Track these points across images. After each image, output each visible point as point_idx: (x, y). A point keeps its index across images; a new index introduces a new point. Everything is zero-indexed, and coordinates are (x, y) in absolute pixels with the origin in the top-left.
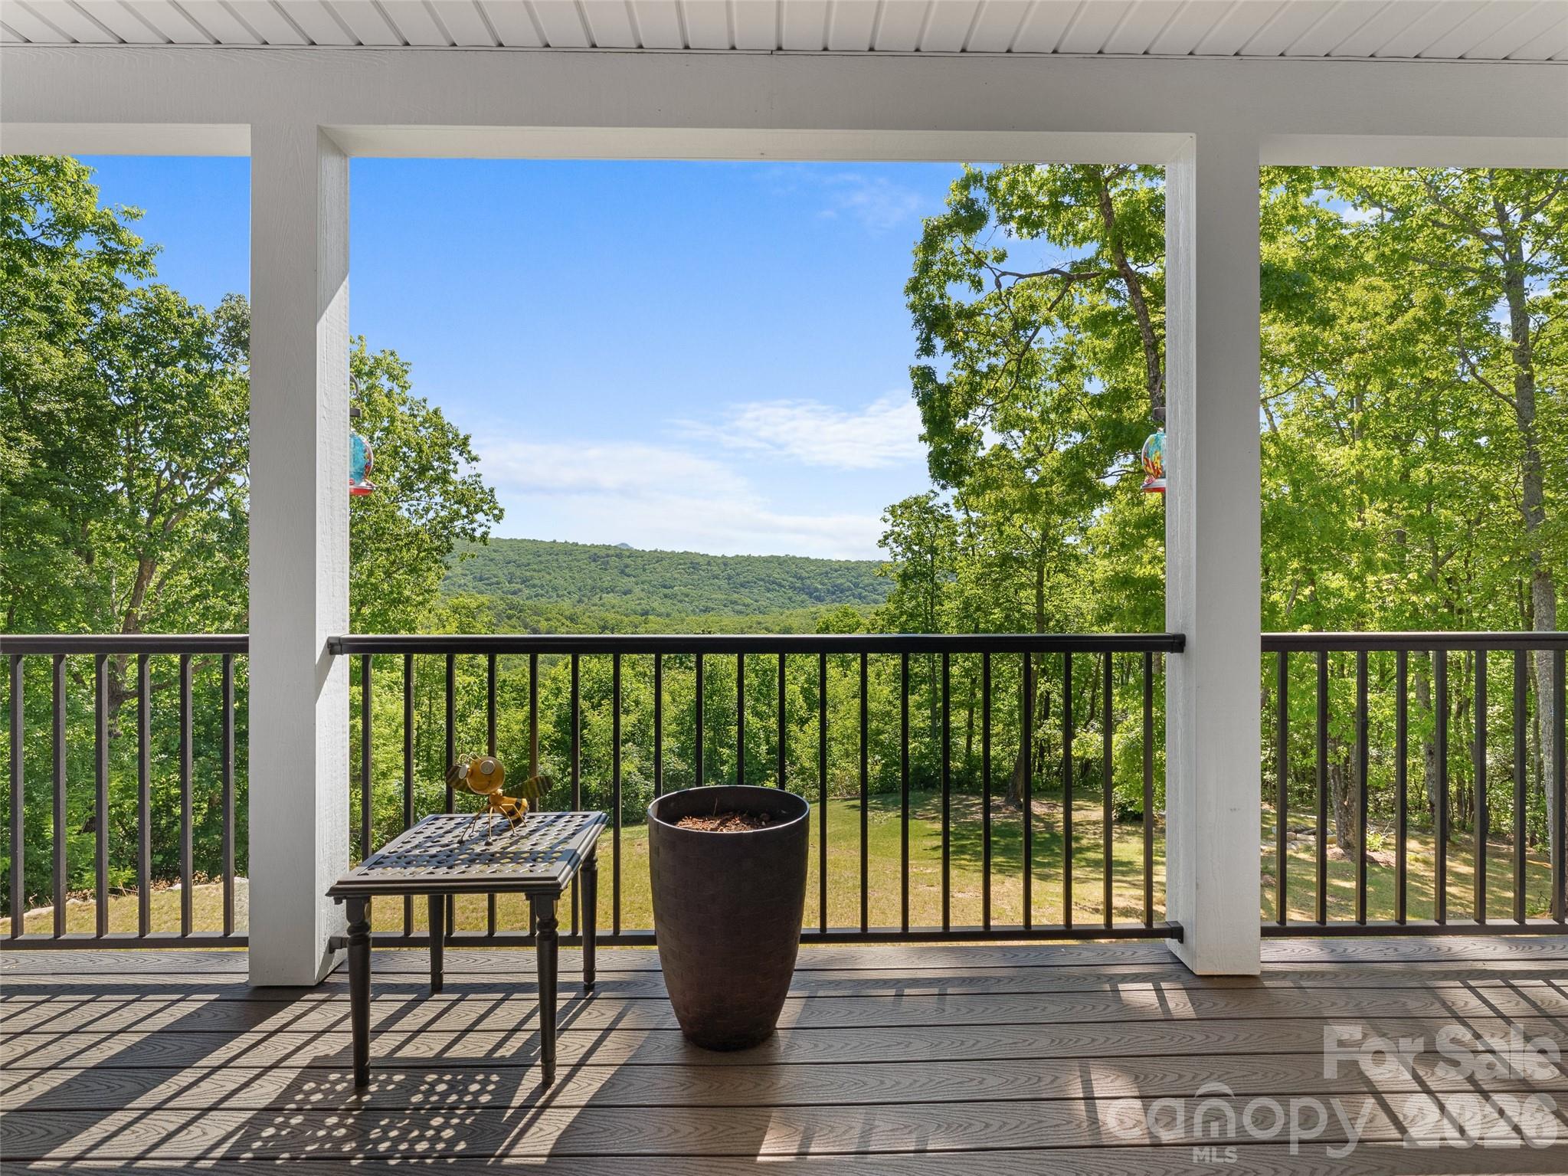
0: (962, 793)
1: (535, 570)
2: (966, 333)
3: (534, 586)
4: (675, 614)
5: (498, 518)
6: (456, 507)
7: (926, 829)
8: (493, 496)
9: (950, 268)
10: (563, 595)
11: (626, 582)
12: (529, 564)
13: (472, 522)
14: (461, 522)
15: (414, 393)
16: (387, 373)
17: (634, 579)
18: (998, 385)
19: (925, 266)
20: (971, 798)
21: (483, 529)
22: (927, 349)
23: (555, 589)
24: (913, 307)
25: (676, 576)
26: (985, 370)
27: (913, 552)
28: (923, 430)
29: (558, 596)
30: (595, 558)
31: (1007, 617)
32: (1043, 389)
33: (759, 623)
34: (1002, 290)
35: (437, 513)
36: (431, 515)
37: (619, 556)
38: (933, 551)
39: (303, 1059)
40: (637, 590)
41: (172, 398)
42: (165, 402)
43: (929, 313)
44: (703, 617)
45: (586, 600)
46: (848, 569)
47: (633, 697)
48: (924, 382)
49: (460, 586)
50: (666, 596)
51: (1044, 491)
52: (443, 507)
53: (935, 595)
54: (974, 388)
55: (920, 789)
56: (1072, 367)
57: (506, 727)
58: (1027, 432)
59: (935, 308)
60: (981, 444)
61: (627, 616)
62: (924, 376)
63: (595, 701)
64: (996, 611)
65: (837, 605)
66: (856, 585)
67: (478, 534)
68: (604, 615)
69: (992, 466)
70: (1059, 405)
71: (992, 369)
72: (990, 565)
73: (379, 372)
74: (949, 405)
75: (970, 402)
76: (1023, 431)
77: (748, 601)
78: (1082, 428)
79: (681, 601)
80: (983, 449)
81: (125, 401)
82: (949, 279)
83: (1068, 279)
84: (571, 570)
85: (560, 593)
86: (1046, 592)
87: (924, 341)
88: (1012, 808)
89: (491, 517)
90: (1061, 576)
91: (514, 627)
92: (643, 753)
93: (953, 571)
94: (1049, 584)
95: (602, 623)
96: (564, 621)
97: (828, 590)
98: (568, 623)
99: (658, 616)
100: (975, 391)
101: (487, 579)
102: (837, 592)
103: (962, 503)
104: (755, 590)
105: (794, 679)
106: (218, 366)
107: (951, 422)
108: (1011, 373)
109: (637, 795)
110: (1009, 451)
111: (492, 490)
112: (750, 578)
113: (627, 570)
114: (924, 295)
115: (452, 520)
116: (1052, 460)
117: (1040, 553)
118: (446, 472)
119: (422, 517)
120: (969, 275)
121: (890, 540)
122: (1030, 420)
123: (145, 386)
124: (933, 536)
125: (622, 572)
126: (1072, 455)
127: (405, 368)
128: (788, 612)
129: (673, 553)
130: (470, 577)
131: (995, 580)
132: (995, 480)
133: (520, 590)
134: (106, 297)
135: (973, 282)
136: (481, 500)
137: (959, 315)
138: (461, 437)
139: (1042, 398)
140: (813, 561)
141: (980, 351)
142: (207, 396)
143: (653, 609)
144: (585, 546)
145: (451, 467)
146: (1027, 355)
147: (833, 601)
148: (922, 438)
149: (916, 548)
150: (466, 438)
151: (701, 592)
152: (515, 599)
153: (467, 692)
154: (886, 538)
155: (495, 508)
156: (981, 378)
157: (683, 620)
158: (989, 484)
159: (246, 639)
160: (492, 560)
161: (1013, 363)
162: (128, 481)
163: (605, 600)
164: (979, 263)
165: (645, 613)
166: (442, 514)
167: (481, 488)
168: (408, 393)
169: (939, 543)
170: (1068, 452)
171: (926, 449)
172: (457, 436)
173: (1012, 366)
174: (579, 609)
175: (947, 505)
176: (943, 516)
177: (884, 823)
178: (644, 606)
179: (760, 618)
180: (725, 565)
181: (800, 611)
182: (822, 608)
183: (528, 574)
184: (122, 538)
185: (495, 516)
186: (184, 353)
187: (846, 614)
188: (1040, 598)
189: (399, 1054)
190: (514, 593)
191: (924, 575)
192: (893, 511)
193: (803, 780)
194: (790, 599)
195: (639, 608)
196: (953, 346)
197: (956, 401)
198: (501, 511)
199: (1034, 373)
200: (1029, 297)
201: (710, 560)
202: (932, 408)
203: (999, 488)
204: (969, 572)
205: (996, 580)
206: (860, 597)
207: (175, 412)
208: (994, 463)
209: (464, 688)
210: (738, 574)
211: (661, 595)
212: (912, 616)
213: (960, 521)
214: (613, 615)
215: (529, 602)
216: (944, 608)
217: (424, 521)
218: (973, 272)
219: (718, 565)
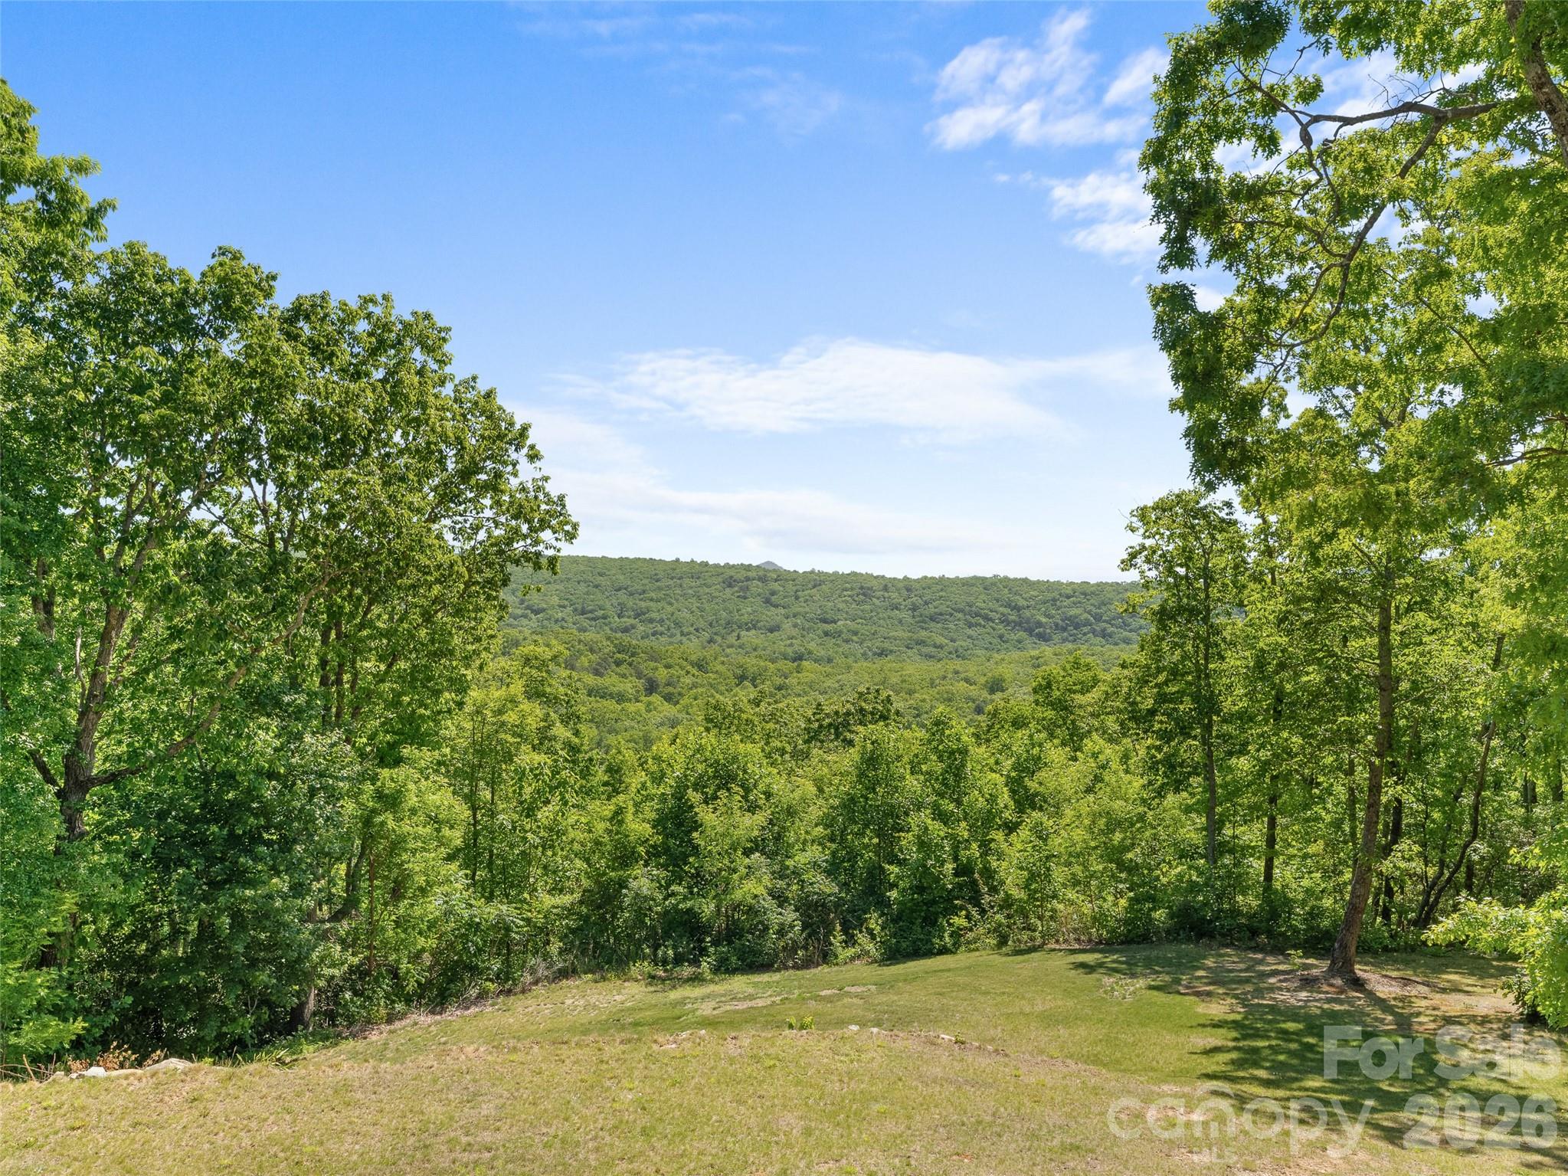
0: (1257, 949)
1: (652, 600)
2: (1250, 226)
3: (651, 621)
4: (839, 660)
5: (571, 537)
6: (514, 522)
7: (1197, 1015)
8: (564, 506)
9: (1221, 118)
10: (689, 634)
11: (774, 615)
12: (644, 592)
13: (536, 542)
14: (522, 543)
15: (458, 370)
16: (420, 343)
17: (783, 611)
18: (1308, 310)
19: (1176, 118)
20: (1270, 959)
21: (552, 552)
22: (1179, 254)
23: (678, 624)
24: (1155, 188)
25: (841, 606)
26: (1284, 286)
27: (1176, 576)
28: (1177, 392)
29: (682, 634)
30: (730, 583)
31: (1329, 681)
32: (1389, 315)
33: (957, 672)
34: (1314, 148)
35: (488, 532)
36: (482, 535)
37: (763, 579)
38: (1207, 575)
40: (787, 625)
41: (140, 388)
43: (1182, 195)
44: (880, 662)
45: (718, 639)
46: (1085, 594)
47: (761, 787)
48: (1172, 310)
49: (557, 621)
50: (826, 634)
51: (1392, 489)
52: (497, 524)
53: (1210, 645)
54: (1264, 318)
55: (1189, 940)
56: (1444, 274)
57: (587, 824)
58: (1361, 388)
59: (1193, 185)
60: (1284, 409)
61: (773, 661)
62: (1176, 299)
63: (710, 791)
64: (1311, 669)
65: (1070, 646)
66: (1098, 618)
67: (544, 559)
68: (741, 660)
69: (1301, 445)
70: (1419, 341)
71: (1296, 283)
72: (1298, 600)
73: (408, 343)
74: (1219, 349)
75: (1258, 341)
76: (1353, 387)
77: (940, 640)
78: (1465, 377)
79: (847, 641)
80: (1288, 417)
82: (1218, 137)
83: (1436, 118)
84: (699, 598)
85: (686, 630)
86: (1395, 639)
87: (1172, 242)
88: (1338, 982)
89: (561, 536)
90: (1421, 616)
91: (624, 676)
92: (776, 868)
93: (1241, 605)
94: (1400, 628)
95: (739, 672)
96: (689, 668)
97: (1057, 625)
98: (694, 671)
99: (816, 661)
100: (1268, 323)
101: (591, 612)
102: (1071, 627)
103: (1254, 500)
104: (951, 626)
105: (997, 763)
107: (1223, 377)
108: (1331, 291)
109: (766, 928)
110: (1331, 418)
111: (561, 498)
112: (943, 609)
113: (773, 598)
114: (1175, 167)
115: (510, 542)
116: (1407, 436)
117: (1385, 578)
118: (498, 475)
119: (470, 539)
120: (1254, 128)
121: (1140, 560)
122: (1367, 368)
124: (1207, 553)
125: (767, 601)
126: (1446, 423)
127: (443, 334)
128: (997, 657)
129: (836, 573)
130: (569, 609)
131: (1307, 624)
132: (1303, 473)
133: (633, 627)
135: (1260, 138)
136: (547, 512)
137: (1235, 195)
138: (518, 426)
139: (1388, 328)
140: (1034, 583)
141: (1273, 255)
143: (810, 653)
144: (717, 566)
145: (510, 468)
146: (1359, 257)
147: (1064, 640)
148: (1174, 406)
149: (1182, 571)
150: (525, 429)
151: (874, 628)
152: (626, 639)
153: (536, 776)
154: (1133, 556)
155: (567, 523)
156: (1278, 302)
157: (849, 668)
158: (1295, 479)
160: (596, 586)
161: (1335, 271)
163: (744, 640)
164: (1272, 104)
165: (799, 658)
166: (497, 533)
167: (547, 496)
168: (448, 369)
169: (1217, 562)
170: (1435, 419)
171: (1182, 421)
172: (512, 424)
173: (1334, 278)
174: (708, 653)
175: (1229, 505)
176: (1223, 520)
177: (1129, 1000)
178: (796, 647)
179: (958, 665)
180: (908, 590)
181: (1015, 655)
182: (1048, 650)
183: (643, 604)
185: (566, 533)
187: (1076, 665)
188: (1385, 649)
190: (626, 630)
191: (1193, 612)
192: (1142, 514)
193: (1009, 917)
194: (1001, 637)
195: (789, 650)
196: (1227, 250)
197: (1232, 341)
198: (575, 526)
199: (1373, 287)
200: (1363, 156)
201: (888, 584)
202: (1188, 353)
203: (1308, 485)
204: (1264, 607)
205: (1310, 622)
206: (1104, 634)
208: (1305, 439)
209: (531, 770)
210: (926, 603)
211: (820, 632)
212: (1175, 673)
213: (1251, 529)
214: (754, 661)
215: (646, 643)
216: (1224, 666)
217: (472, 543)
218: (1260, 121)
219: (898, 590)
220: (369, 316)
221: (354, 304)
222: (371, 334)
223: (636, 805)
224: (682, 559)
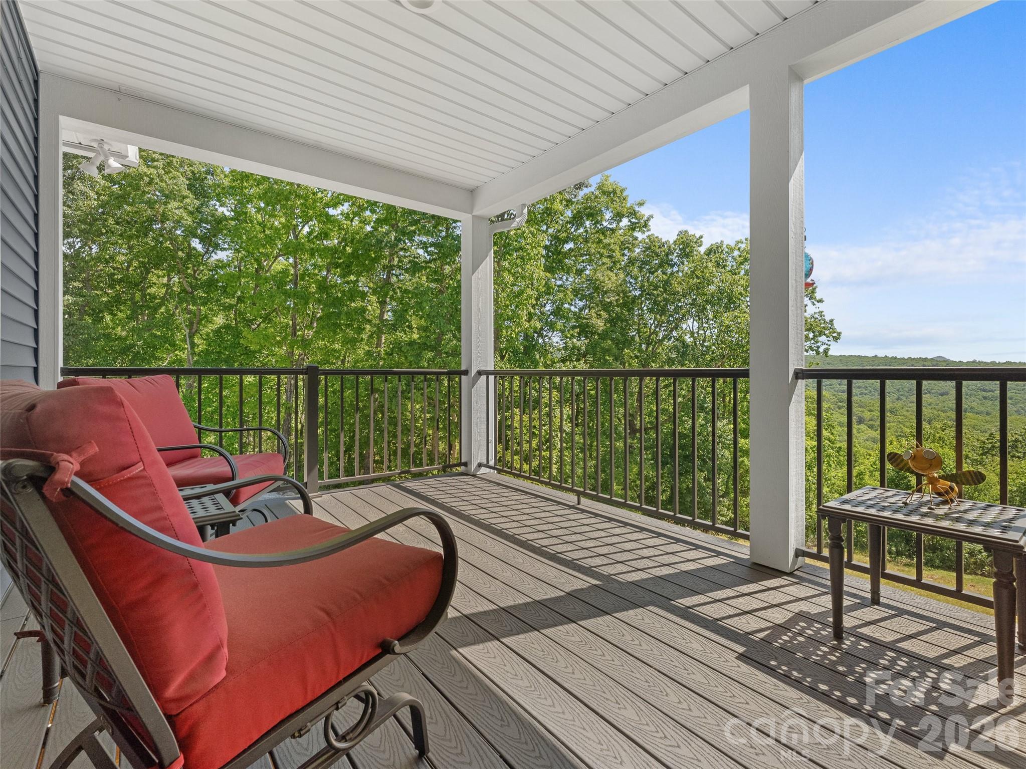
5: (836, 339)
6: (806, 333)
8: (832, 325)
11: (944, 386)
13: (817, 342)
14: (809, 343)
21: (825, 346)
39: (796, 607)
41: (656, 288)
42: (653, 290)
45: (904, 398)
50: (985, 398)
61: (944, 412)
67: (821, 350)
81: (638, 293)
89: (831, 339)
106: (675, 269)
111: (832, 321)
123: (646, 284)
134: (630, 246)
136: (824, 327)
142: (671, 284)
143: (972, 408)
144: (903, 359)
150: (815, 289)
155: (834, 332)
159: (748, 370)
162: (639, 331)
167: (824, 320)
184: (637, 357)
185: (834, 337)
186: (661, 265)
189: (859, 630)
198: (839, 334)
207: (658, 295)
220: (739, 249)
221: (733, 245)
222: (740, 256)
223: (871, 472)
224: (879, 356)
